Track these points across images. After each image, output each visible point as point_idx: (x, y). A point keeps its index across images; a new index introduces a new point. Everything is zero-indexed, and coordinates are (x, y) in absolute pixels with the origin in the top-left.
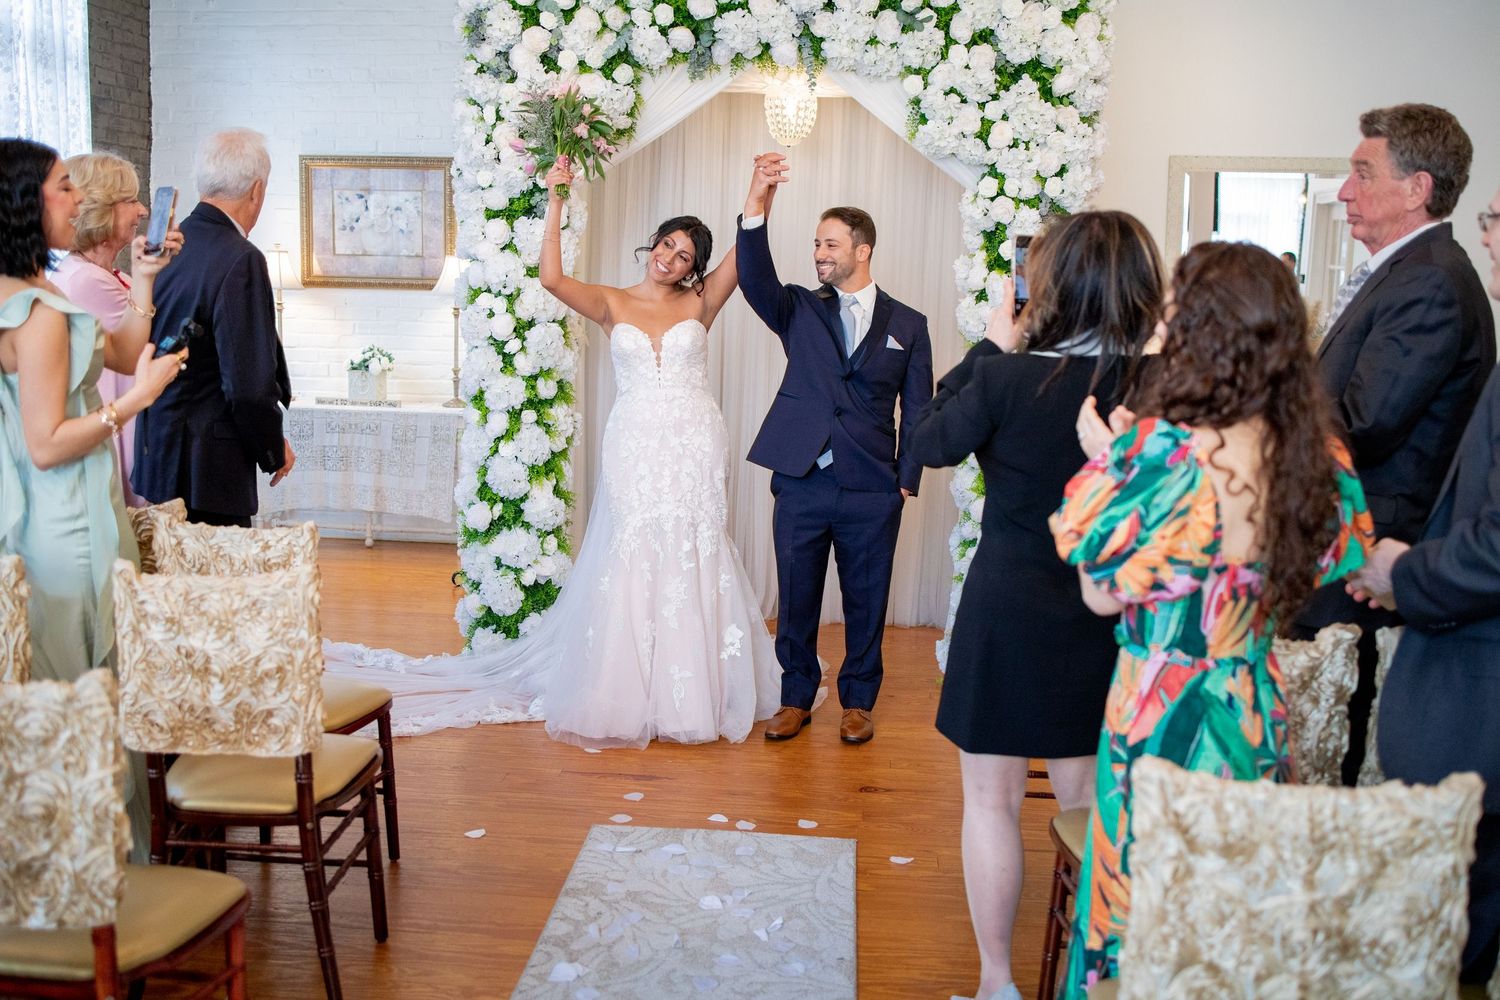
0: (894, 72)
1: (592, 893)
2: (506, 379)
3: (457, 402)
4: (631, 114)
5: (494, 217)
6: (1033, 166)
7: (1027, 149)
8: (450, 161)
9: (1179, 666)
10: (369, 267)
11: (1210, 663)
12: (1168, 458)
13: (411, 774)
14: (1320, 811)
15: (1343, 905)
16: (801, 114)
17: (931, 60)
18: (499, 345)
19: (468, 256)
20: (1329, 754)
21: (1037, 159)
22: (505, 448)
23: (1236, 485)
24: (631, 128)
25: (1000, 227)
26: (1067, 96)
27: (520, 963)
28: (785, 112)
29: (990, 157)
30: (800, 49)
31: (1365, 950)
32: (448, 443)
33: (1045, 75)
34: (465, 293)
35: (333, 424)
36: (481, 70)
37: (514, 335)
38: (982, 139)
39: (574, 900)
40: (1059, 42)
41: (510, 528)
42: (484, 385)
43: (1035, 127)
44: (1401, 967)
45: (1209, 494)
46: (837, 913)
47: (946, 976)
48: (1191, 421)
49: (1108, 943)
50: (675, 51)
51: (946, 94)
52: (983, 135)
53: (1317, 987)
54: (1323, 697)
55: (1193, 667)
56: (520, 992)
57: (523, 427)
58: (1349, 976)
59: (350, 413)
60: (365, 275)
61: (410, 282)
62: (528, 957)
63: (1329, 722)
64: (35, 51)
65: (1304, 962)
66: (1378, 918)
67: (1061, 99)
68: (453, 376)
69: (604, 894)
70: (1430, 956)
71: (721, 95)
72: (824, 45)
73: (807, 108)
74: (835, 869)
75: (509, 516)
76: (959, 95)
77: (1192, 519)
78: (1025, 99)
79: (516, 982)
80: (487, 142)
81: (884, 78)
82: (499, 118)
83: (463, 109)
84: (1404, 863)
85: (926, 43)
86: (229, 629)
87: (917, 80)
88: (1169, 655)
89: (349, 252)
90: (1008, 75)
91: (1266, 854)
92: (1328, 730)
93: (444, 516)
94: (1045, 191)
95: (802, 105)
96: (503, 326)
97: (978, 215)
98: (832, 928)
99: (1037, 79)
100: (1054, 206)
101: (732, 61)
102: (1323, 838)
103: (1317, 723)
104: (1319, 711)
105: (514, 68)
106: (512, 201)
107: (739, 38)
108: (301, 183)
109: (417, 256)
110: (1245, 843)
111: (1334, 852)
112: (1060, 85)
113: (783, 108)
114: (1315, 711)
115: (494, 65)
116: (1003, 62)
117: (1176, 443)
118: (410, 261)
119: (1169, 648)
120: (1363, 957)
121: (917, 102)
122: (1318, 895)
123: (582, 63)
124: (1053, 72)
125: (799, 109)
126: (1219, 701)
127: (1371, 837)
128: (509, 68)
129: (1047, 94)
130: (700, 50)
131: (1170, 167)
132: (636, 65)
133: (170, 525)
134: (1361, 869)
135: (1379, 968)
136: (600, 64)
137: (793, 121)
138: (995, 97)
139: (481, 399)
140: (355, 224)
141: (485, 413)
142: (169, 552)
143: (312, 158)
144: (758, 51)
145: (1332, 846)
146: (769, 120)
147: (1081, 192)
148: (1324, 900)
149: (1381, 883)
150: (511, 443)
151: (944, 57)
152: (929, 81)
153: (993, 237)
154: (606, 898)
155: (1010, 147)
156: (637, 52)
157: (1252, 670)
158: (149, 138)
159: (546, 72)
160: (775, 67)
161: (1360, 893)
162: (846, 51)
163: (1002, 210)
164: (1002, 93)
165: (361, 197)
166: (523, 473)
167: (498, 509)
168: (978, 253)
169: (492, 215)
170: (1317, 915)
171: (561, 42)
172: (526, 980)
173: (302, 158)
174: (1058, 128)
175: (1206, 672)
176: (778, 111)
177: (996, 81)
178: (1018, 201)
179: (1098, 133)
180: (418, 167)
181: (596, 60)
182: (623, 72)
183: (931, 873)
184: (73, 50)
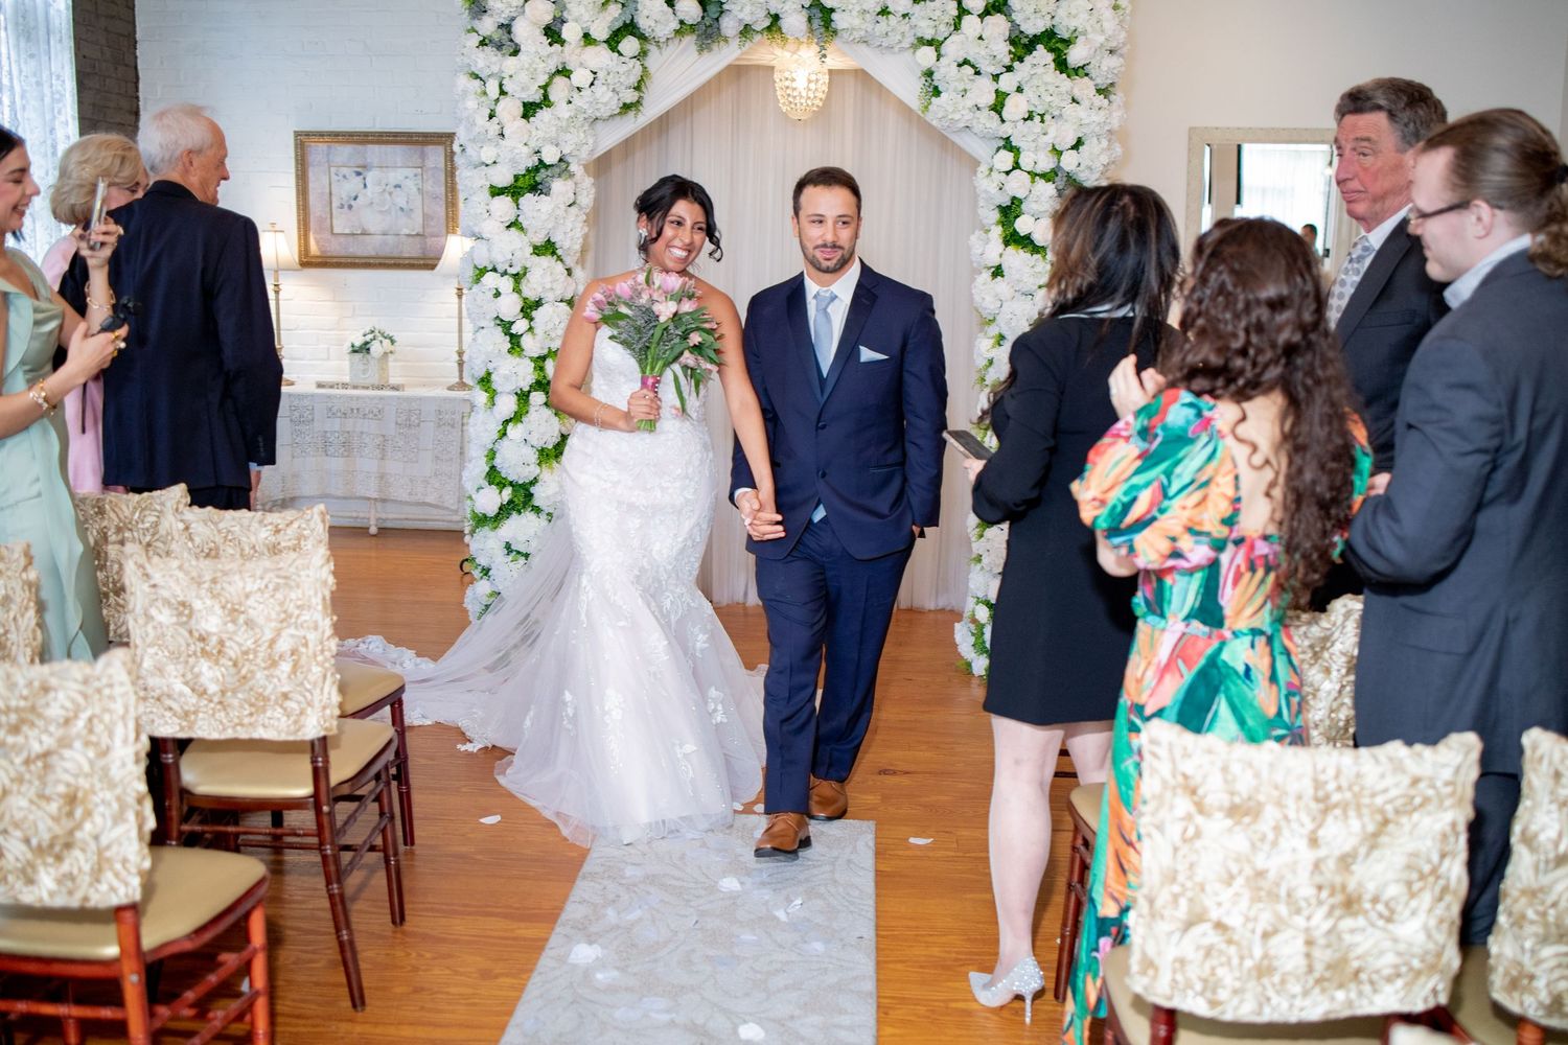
0: (906, 44)
1: (609, 877)
2: (513, 360)
3: (462, 385)
4: (638, 88)
5: (498, 195)
6: (1048, 139)
7: (1042, 121)
8: (451, 136)
9: (1197, 637)
10: (367, 248)
11: (1227, 634)
12: (1192, 428)
13: (423, 761)
14: (1324, 771)
15: (1346, 861)
16: (813, 86)
17: (944, 30)
18: (506, 326)
19: (474, 235)
20: (1341, 724)
21: (1052, 132)
22: (514, 431)
23: (1258, 459)
24: (638, 102)
25: (1016, 202)
26: (1083, 67)
27: (538, 946)
28: (794, 85)
29: (1006, 130)
30: (810, 20)
31: (1367, 906)
32: (453, 426)
33: (1059, 45)
34: (470, 273)
35: (334, 409)
36: (483, 43)
37: (521, 315)
38: (996, 111)
39: (592, 884)
40: (1074, 12)
41: (520, 513)
42: (491, 367)
43: (1050, 99)
44: (1402, 922)
45: (1228, 466)
46: (857, 893)
47: (966, 953)
48: (1212, 393)
49: (1125, 910)
50: (682, 22)
51: (960, 65)
52: (998, 108)
53: (1322, 941)
54: (1334, 667)
55: (1210, 637)
56: (540, 973)
57: (532, 410)
58: (1352, 931)
59: (351, 398)
60: (365, 254)
61: (412, 262)
62: (547, 940)
63: (1340, 692)
64: (17, 24)
65: (1309, 918)
66: (1379, 874)
67: (1076, 71)
68: (457, 358)
69: (623, 877)
70: (1430, 910)
71: (730, 67)
72: (834, 16)
73: (817, 80)
74: (855, 850)
75: (519, 500)
76: (973, 66)
77: (1213, 490)
78: (1040, 70)
79: (535, 964)
80: (491, 117)
81: (896, 49)
82: (503, 93)
83: (464, 81)
84: (1404, 820)
85: (938, 13)
86: (243, 613)
87: (929, 51)
88: (1188, 625)
89: (347, 231)
90: (1022, 45)
91: (1270, 814)
92: (1339, 701)
93: (450, 501)
94: (1061, 164)
95: (813, 77)
96: (509, 306)
97: (993, 189)
98: (852, 908)
99: (1051, 50)
100: (1070, 179)
101: (741, 33)
102: (1327, 797)
103: (1329, 693)
104: (1331, 681)
105: (517, 40)
106: (516, 178)
107: (748, 9)
108: (297, 160)
109: (418, 235)
110: (1252, 804)
111: (1338, 812)
112: (1075, 56)
113: (793, 80)
114: (1327, 682)
115: (496, 37)
116: (1017, 32)
117: (1199, 414)
118: (411, 239)
119: (1187, 618)
120: (1366, 912)
121: (929, 74)
122: (1322, 852)
123: (586, 36)
124: (1068, 42)
125: (810, 81)
126: (1236, 673)
127: (1373, 795)
128: (511, 40)
129: (1061, 65)
130: (708, 21)
131: (1190, 138)
132: (642, 37)
133: (177, 510)
134: (1364, 827)
135: (1381, 923)
136: (605, 36)
137: (804, 94)
138: (1009, 69)
139: (489, 381)
140: (353, 203)
141: (493, 394)
142: (176, 537)
143: (308, 134)
144: (767, 23)
145: (1336, 806)
146: (779, 93)
147: (1098, 166)
148: (1327, 857)
149: (1383, 839)
150: (520, 425)
151: (957, 27)
152: (943, 52)
153: (1010, 212)
154: (624, 882)
155: (1025, 120)
156: (643, 23)
157: (1270, 640)
158: (137, 114)
159: (551, 44)
160: (784, 39)
161: (1363, 851)
162: (857, 22)
163: (1018, 184)
164: (1016, 64)
165: (359, 174)
166: (533, 457)
167: (507, 493)
168: (993, 227)
169: (496, 192)
170: (1321, 873)
171: (565, 14)
172: (546, 961)
173: (297, 134)
174: (1074, 100)
175: (1223, 643)
176: (787, 83)
177: (1010, 52)
178: (1033, 175)
179: (1115, 105)
180: (416, 143)
181: (601, 32)
182: (629, 45)
183: (953, 854)
184: (57, 22)
